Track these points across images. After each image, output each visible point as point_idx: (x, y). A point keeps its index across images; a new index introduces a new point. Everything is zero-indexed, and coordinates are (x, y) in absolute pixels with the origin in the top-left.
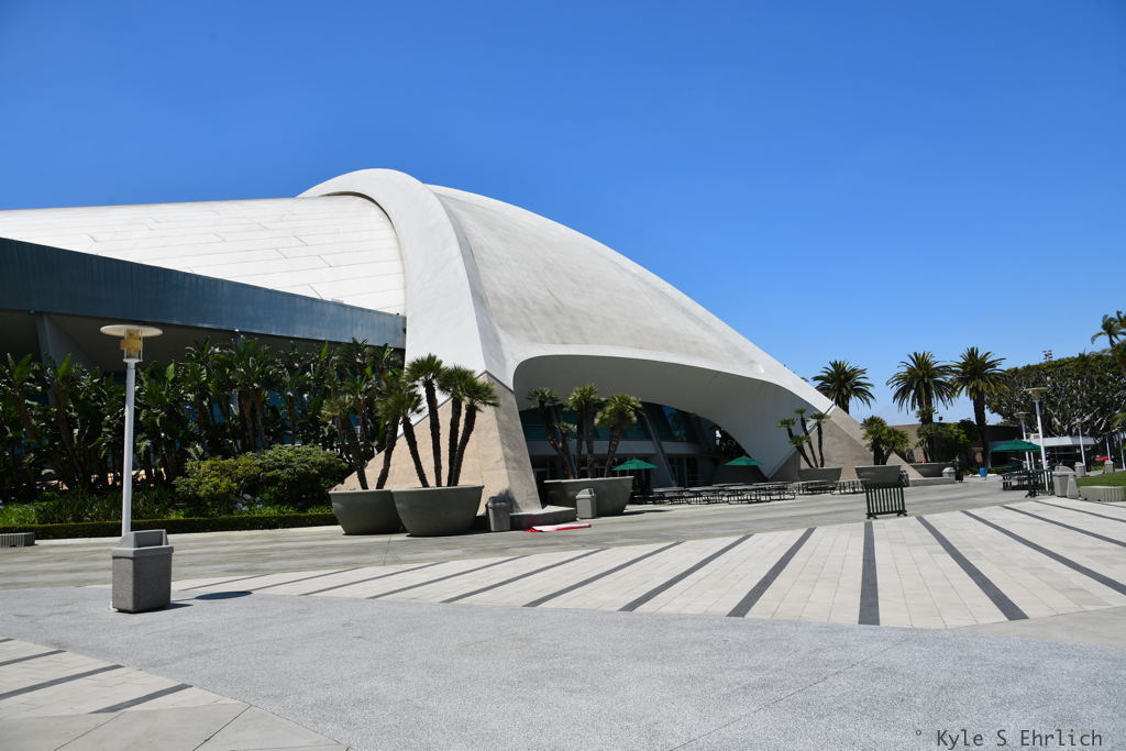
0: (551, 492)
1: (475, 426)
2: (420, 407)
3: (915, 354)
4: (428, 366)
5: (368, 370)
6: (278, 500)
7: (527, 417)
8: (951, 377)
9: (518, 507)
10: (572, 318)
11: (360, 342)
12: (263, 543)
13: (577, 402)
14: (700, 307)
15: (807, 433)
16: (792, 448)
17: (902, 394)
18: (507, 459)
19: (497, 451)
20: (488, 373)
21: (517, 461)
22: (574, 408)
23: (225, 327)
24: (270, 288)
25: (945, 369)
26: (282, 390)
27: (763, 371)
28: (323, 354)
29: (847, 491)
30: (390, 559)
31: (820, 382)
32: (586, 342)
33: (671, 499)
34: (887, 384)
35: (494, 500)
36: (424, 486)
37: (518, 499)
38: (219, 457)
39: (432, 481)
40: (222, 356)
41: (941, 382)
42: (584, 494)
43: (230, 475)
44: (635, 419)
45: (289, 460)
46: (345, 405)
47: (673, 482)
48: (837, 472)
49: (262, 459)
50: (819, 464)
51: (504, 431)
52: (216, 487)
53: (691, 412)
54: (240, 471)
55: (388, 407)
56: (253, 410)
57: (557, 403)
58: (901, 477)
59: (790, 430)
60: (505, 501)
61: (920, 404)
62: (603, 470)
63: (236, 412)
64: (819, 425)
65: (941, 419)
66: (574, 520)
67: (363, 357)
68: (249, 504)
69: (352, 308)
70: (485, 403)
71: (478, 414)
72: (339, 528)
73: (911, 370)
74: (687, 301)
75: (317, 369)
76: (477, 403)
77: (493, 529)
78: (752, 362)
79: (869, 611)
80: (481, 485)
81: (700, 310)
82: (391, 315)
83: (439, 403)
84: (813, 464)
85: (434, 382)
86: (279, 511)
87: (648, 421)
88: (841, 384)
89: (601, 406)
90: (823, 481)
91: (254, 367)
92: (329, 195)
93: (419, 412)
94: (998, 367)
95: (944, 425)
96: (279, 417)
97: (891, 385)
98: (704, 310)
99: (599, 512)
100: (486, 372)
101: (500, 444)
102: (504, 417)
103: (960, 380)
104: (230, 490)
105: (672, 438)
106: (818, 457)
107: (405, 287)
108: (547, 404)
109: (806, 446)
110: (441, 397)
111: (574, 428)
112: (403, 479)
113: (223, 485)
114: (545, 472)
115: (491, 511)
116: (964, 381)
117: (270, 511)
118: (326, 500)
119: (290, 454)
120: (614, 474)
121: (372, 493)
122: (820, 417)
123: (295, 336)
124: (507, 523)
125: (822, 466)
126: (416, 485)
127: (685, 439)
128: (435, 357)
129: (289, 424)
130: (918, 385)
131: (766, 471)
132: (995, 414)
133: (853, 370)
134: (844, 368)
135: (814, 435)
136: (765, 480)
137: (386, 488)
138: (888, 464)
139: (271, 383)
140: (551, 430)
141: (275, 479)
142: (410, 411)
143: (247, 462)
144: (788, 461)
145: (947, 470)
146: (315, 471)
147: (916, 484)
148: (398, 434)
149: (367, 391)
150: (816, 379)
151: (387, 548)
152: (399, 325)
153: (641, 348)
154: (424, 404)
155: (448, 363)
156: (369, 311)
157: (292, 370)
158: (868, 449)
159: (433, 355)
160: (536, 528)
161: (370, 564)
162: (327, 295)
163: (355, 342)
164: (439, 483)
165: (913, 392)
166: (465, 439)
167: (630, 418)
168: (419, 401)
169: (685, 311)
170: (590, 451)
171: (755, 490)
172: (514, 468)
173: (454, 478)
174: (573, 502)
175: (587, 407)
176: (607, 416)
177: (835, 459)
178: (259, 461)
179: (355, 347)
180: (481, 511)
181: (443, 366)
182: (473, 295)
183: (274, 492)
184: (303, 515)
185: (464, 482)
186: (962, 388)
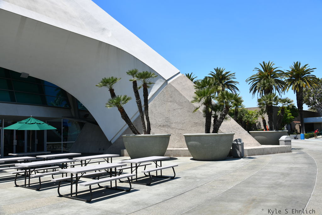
3: (264, 63)
17: (255, 87)
73: (260, 73)
78: (104, 29)
103: (290, 80)
125: (149, 132)
133: (227, 73)
186: (290, 86)
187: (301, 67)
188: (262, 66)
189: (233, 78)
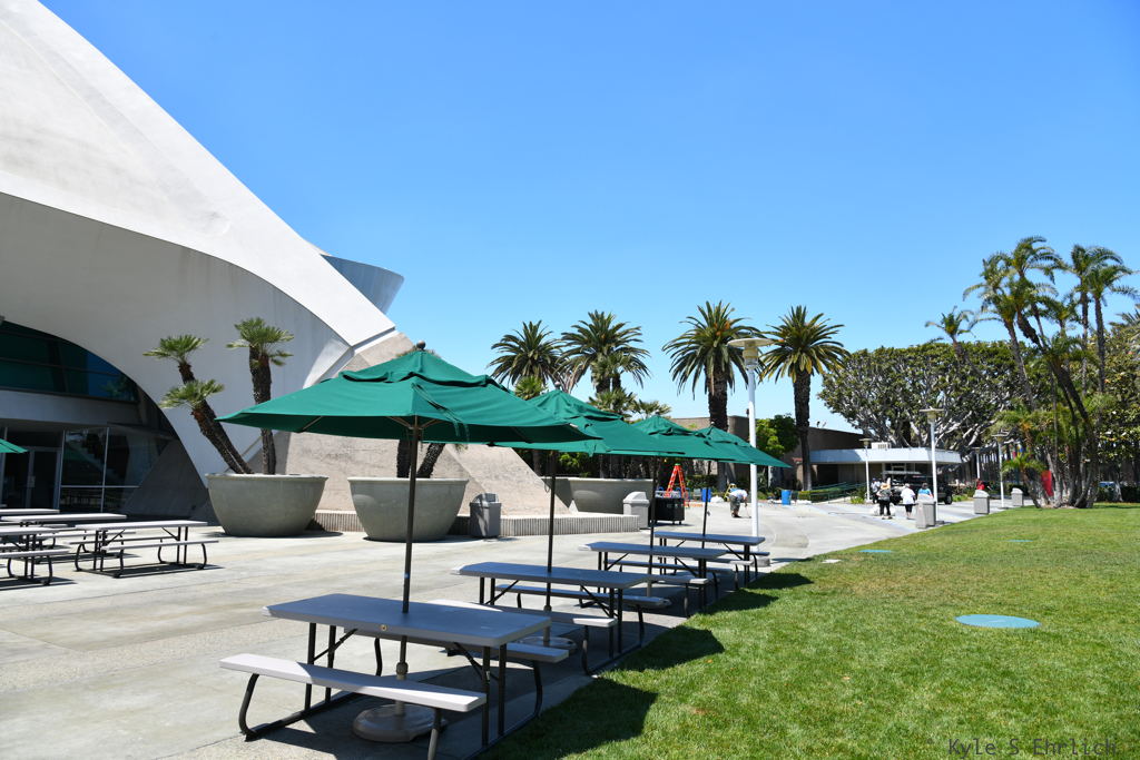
34: (668, 350)
73: (700, 330)
94: (832, 338)
97: (673, 352)
103: (776, 353)
116: (782, 354)
133: (620, 327)
134: (608, 323)
145: (634, 497)
187: (808, 320)
189: (636, 340)
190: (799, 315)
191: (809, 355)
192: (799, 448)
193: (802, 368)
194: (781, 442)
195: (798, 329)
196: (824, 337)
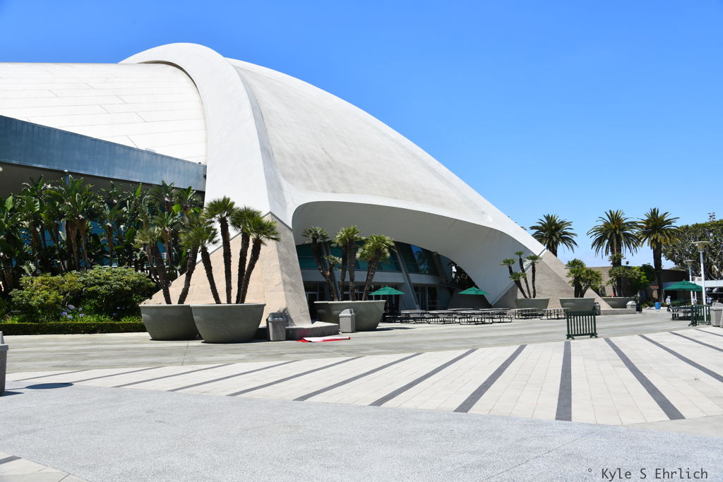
0: (320, 311)
1: (260, 256)
2: (215, 239)
3: (610, 211)
4: (223, 206)
5: (174, 208)
6: (98, 311)
7: (301, 249)
8: (636, 231)
9: (292, 321)
10: (342, 172)
11: (168, 185)
12: (85, 345)
13: (342, 240)
14: (444, 167)
15: (523, 271)
16: (511, 282)
17: (599, 242)
18: (285, 283)
19: (277, 277)
20: (273, 214)
21: (292, 284)
22: (340, 245)
23: (56, 168)
24: (95, 136)
25: (633, 225)
26: (102, 222)
27: (491, 220)
28: (137, 193)
29: (553, 317)
30: (188, 360)
31: (535, 231)
32: (352, 192)
33: (415, 319)
34: (588, 234)
35: (274, 315)
36: (217, 303)
37: (293, 316)
38: (49, 274)
39: (223, 299)
40: (53, 192)
41: (629, 235)
42: (346, 313)
43: (58, 289)
44: (388, 255)
45: (107, 278)
46: (154, 235)
47: (418, 306)
48: (546, 302)
49: (85, 276)
50: (532, 295)
51: (283, 260)
52: (46, 298)
53: (433, 250)
54: (66, 286)
55: (190, 238)
56: (78, 237)
57: (327, 240)
58: (594, 308)
59: (510, 268)
60: (282, 317)
61: (612, 251)
62: (361, 295)
63: (64, 238)
64: (533, 265)
65: (627, 263)
66: (337, 333)
67: (170, 197)
68: (73, 313)
69: (163, 156)
70: (269, 238)
71: (262, 247)
72: (146, 335)
73: (606, 224)
74: (434, 162)
75: (132, 205)
76: (263, 238)
77: (271, 339)
78: (483, 213)
79: (564, 411)
80: (263, 303)
81: (443, 170)
82: (194, 164)
83: (231, 236)
84: (527, 295)
85: (228, 219)
86: (98, 319)
87: (399, 257)
88: (552, 233)
89: (362, 243)
90: (534, 309)
91: (80, 202)
92: (145, 63)
93: (214, 243)
94: (673, 224)
95: (629, 268)
96: (100, 243)
97: (591, 235)
98: (447, 170)
99: (358, 327)
100: (270, 213)
101: (280, 272)
102: (283, 250)
103: (644, 233)
104: (58, 301)
105: (417, 271)
106: (531, 290)
107: (207, 142)
108: (318, 241)
109: (522, 281)
110: (232, 231)
111: (340, 260)
112: (200, 296)
113: (52, 297)
114: (315, 295)
115: (270, 324)
116: (647, 233)
117: (91, 319)
118: (136, 311)
119: (108, 274)
120: (371, 298)
121: (175, 307)
122: (534, 258)
123: (115, 177)
124: (283, 335)
125: (534, 297)
126: (211, 301)
127: (427, 272)
128: (229, 200)
129: (108, 249)
130: (611, 236)
131: (490, 300)
132: (669, 260)
133: (562, 222)
134: (555, 221)
135: (529, 273)
136: (490, 306)
137: (186, 303)
138: (586, 297)
139: (93, 215)
140: (321, 261)
141: (94, 294)
142: (207, 241)
143: (73, 279)
144: (508, 291)
145: (630, 303)
146: (128, 288)
147: (606, 313)
148: (197, 261)
149: (173, 224)
150: (533, 228)
151: (185, 352)
152: (201, 172)
153: (395, 198)
154: (219, 236)
155: (239, 204)
156: (177, 159)
157: (111, 205)
158: (570, 285)
159: (227, 197)
160: (306, 339)
161: (171, 364)
162: (141, 144)
163: (164, 185)
164: (229, 301)
165: (607, 241)
166: (252, 266)
167: (385, 254)
168: (215, 234)
169: (432, 170)
170: (352, 279)
171: (481, 314)
172: (290, 291)
173: (241, 297)
174: (337, 320)
175: (351, 244)
176: (366, 251)
177: (544, 292)
178: (82, 279)
179: (164, 188)
180: (263, 324)
181: (235, 206)
182: (262, 150)
183: (94, 304)
184: (117, 323)
185: (250, 300)
186: (645, 240)
187: (659, 215)
188: (608, 216)
189: (569, 228)
190: (654, 213)
191: (662, 234)
192: (656, 281)
193: (659, 241)
194: (647, 279)
195: (655, 220)
196: (668, 224)
